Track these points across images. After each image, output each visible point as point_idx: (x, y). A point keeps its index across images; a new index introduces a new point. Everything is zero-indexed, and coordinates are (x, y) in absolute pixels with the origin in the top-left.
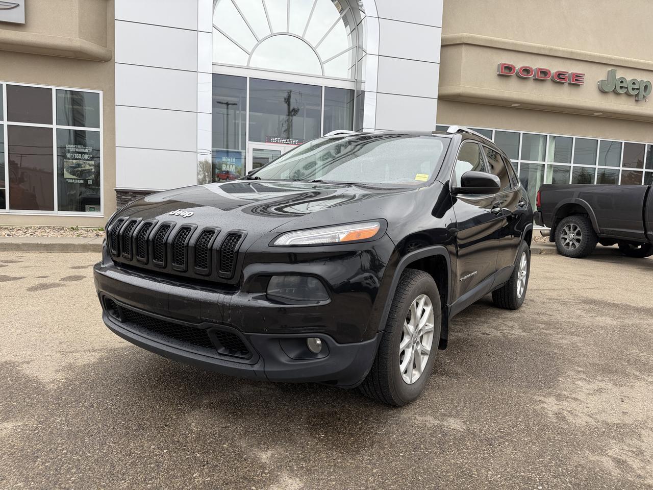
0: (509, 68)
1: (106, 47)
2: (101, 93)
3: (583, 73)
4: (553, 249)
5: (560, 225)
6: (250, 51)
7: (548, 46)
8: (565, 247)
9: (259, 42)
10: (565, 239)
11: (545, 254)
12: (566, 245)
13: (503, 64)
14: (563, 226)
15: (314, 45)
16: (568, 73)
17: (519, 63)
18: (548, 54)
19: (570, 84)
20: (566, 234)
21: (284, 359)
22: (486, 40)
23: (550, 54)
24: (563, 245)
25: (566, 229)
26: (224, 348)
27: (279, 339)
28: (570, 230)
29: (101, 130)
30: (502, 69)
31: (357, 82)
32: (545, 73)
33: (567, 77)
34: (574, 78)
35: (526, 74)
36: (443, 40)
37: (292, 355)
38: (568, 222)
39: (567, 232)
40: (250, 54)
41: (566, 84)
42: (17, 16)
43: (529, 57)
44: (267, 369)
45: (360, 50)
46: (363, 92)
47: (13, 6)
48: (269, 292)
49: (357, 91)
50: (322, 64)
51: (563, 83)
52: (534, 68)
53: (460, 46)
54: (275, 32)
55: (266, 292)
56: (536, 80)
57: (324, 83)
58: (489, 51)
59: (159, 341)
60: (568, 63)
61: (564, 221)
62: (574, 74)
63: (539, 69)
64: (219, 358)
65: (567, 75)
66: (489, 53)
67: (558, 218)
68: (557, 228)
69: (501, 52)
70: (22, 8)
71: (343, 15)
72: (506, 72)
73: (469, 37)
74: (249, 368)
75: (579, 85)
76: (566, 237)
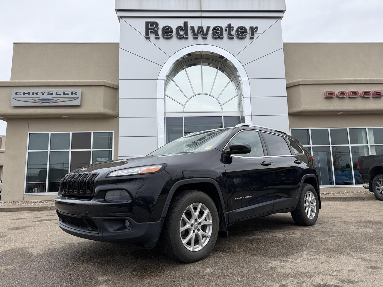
0: (331, 94)
1: (116, 111)
2: (113, 132)
3: (382, 90)
4: (373, 197)
5: (374, 180)
6: (184, 104)
7: (354, 79)
8: (380, 195)
9: (189, 99)
10: (379, 189)
11: (367, 200)
12: (380, 193)
13: (326, 92)
14: (376, 181)
15: (216, 97)
16: (370, 91)
17: (337, 90)
18: (355, 83)
19: (374, 97)
20: (379, 186)
21: (110, 230)
22: (314, 81)
23: (356, 83)
24: (379, 193)
25: (378, 183)
26: (90, 227)
27: (109, 220)
28: (381, 184)
29: (113, 149)
30: (326, 95)
31: (241, 112)
32: (355, 93)
33: (371, 93)
34: (375, 94)
35: (342, 95)
36: (287, 85)
37: (115, 228)
38: (378, 178)
39: (379, 185)
40: (184, 106)
41: (371, 98)
42: (77, 102)
43: (344, 86)
44: (103, 235)
45: (241, 96)
46: (244, 116)
47: (76, 98)
48: (106, 198)
49: (242, 116)
50: (221, 105)
51: (369, 97)
52: (347, 91)
53: (298, 86)
54: (196, 93)
55: (104, 198)
56: (350, 98)
57: (223, 115)
58: (317, 86)
59: (70, 227)
60: (370, 86)
61: (376, 178)
62: (375, 92)
63: (350, 92)
64: (88, 231)
65: (371, 92)
66: (317, 87)
67: (372, 177)
68: (373, 183)
69: (324, 86)
70: (79, 99)
71: (231, 79)
72: (329, 96)
73: (303, 81)
74: (97, 235)
75: (380, 97)
76: (379, 188)
